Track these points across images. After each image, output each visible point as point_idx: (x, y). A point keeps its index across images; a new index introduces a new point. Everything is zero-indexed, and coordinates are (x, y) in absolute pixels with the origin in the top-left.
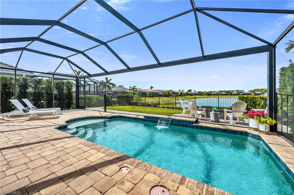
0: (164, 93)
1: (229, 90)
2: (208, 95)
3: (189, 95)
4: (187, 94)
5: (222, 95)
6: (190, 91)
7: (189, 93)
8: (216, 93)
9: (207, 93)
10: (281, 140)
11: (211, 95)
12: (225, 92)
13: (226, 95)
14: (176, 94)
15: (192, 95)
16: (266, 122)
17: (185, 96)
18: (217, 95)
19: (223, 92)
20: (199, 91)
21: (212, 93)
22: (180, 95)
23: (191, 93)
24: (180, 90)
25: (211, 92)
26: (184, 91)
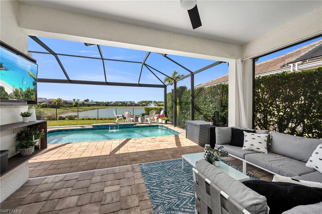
0: (51, 103)
1: (124, 101)
3: (86, 106)
4: (83, 104)
5: (119, 105)
6: (87, 101)
7: (86, 103)
8: (114, 103)
9: (105, 104)
10: (169, 125)
11: (109, 106)
12: (121, 102)
13: (122, 105)
14: (69, 104)
15: (89, 105)
16: (165, 119)
17: (81, 107)
18: (114, 105)
19: (119, 103)
20: (97, 101)
21: (110, 104)
22: (76, 106)
23: (88, 103)
24: (74, 100)
25: (108, 103)
26: (79, 101)
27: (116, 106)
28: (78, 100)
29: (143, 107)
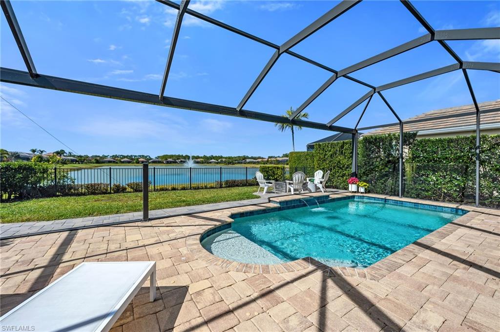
2: (98, 162)
5: (123, 162)
6: (59, 153)
8: (112, 159)
9: (95, 159)
11: (104, 163)
12: (127, 157)
13: (129, 162)
18: (113, 162)
19: (124, 158)
20: (79, 154)
21: (105, 160)
24: (34, 151)
26: (44, 153)
27: (117, 163)
28: (42, 152)
29: (168, 164)
